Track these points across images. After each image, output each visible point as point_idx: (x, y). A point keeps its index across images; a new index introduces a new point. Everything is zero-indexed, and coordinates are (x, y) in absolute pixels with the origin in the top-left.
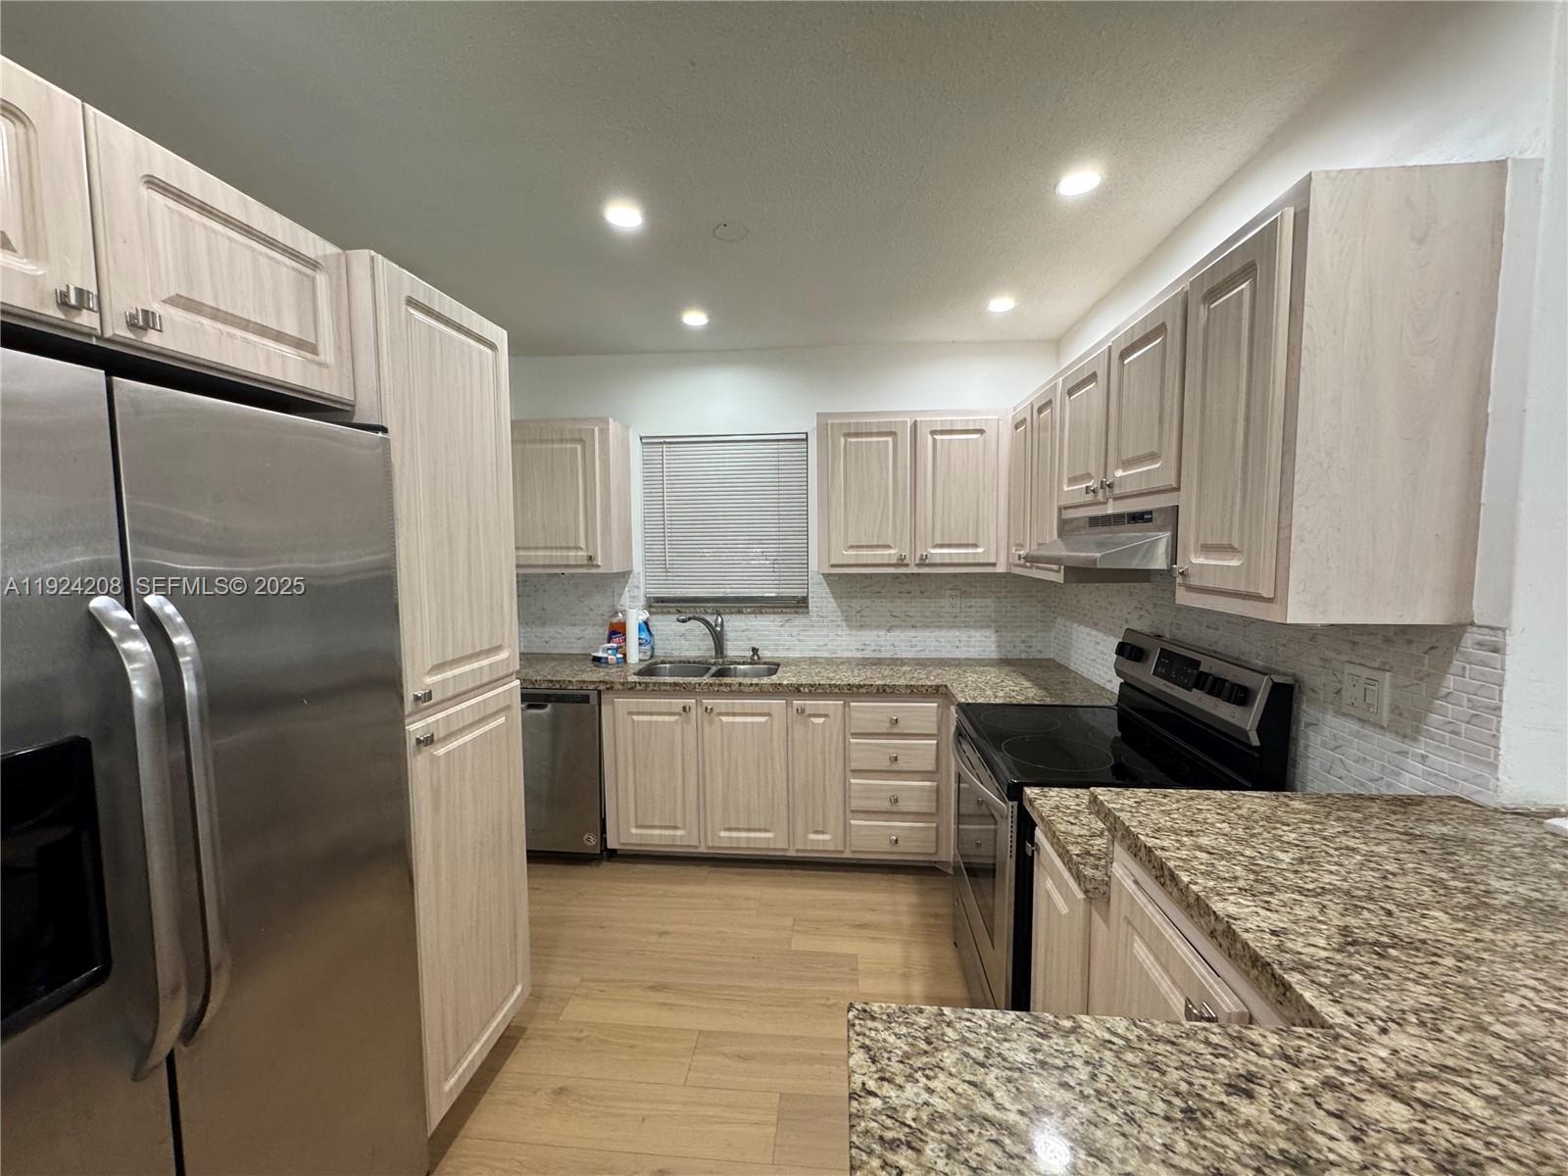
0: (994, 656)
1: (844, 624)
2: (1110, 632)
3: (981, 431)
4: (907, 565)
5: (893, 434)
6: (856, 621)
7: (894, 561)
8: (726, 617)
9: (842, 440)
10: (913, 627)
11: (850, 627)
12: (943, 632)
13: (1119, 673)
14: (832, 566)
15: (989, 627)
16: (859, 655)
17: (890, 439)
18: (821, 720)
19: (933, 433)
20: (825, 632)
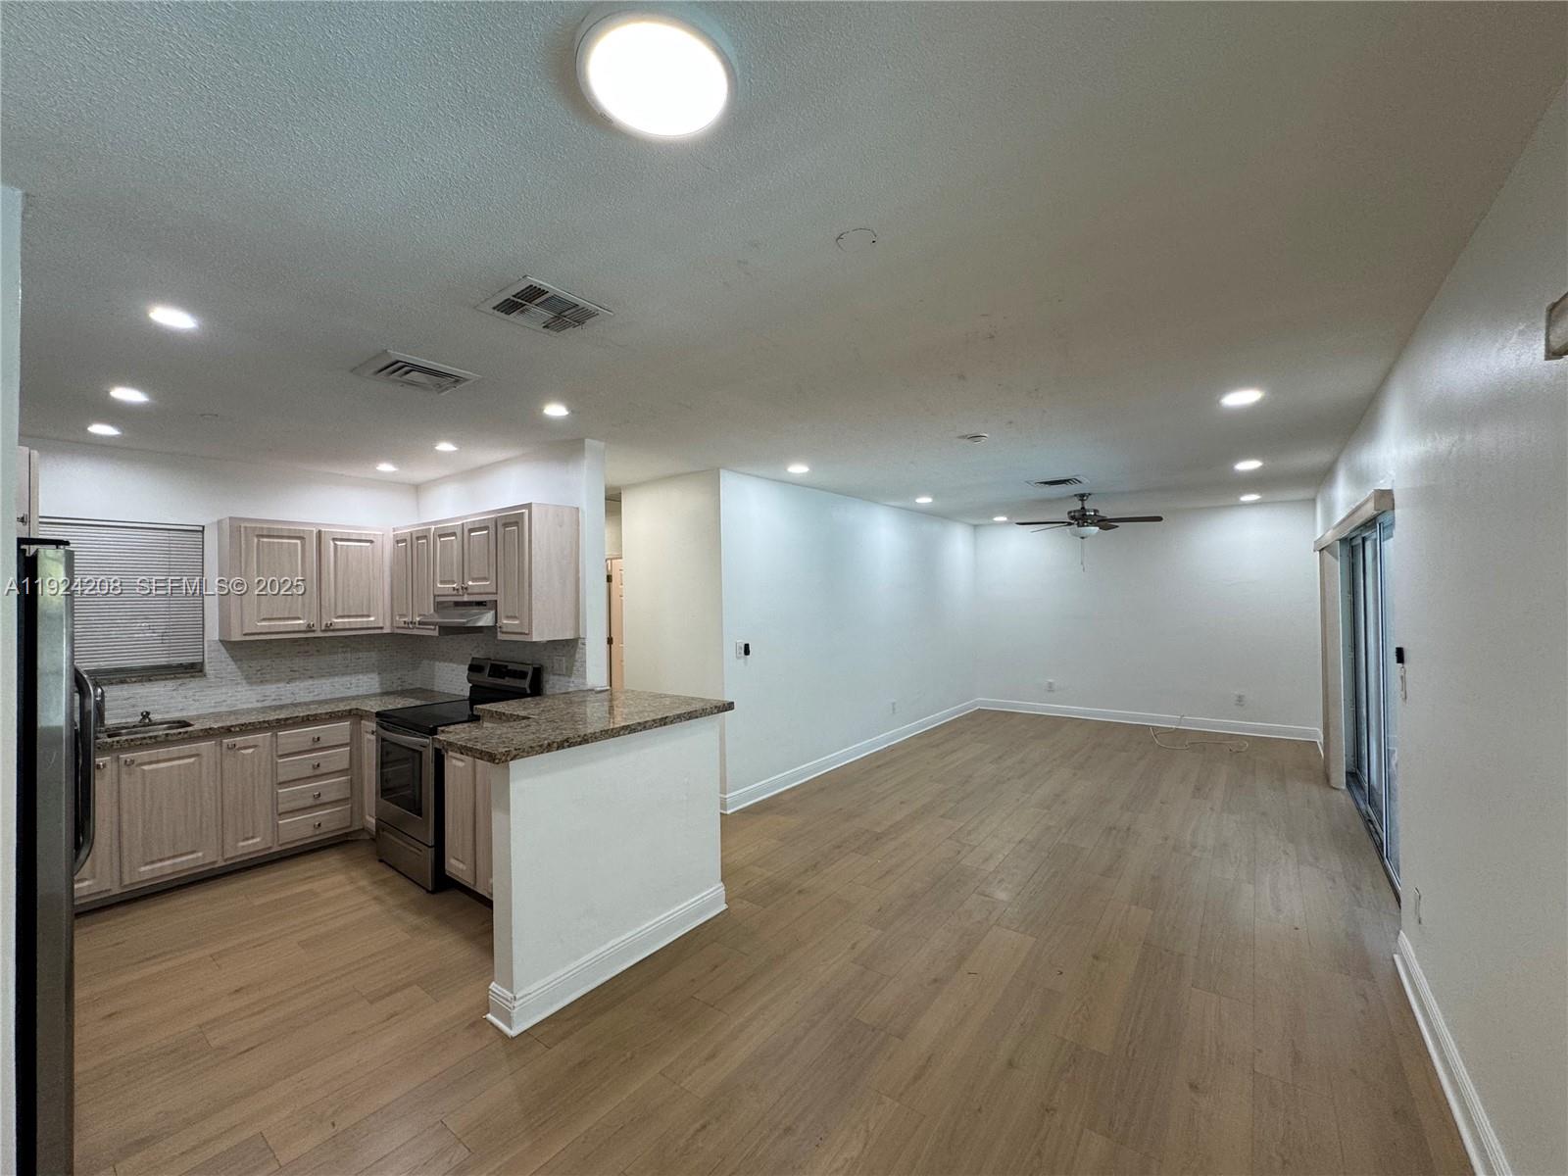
0: (378, 691)
1: (244, 682)
2: (462, 663)
3: (371, 542)
4: (314, 631)
5: (301, 538)
6: (254, 679)
7: (304, 628)
8: (104, 688)
9: (256, 540)
10: (311, 677)
11: (250, 683)
12: (336, 679)
13: (469, 681)
14: (245, 635)
15: (373, 671)
16: (259, 705)
17: (298, 542)
18: (250, 751)
19: (334, 539)
20: (224, 690)
